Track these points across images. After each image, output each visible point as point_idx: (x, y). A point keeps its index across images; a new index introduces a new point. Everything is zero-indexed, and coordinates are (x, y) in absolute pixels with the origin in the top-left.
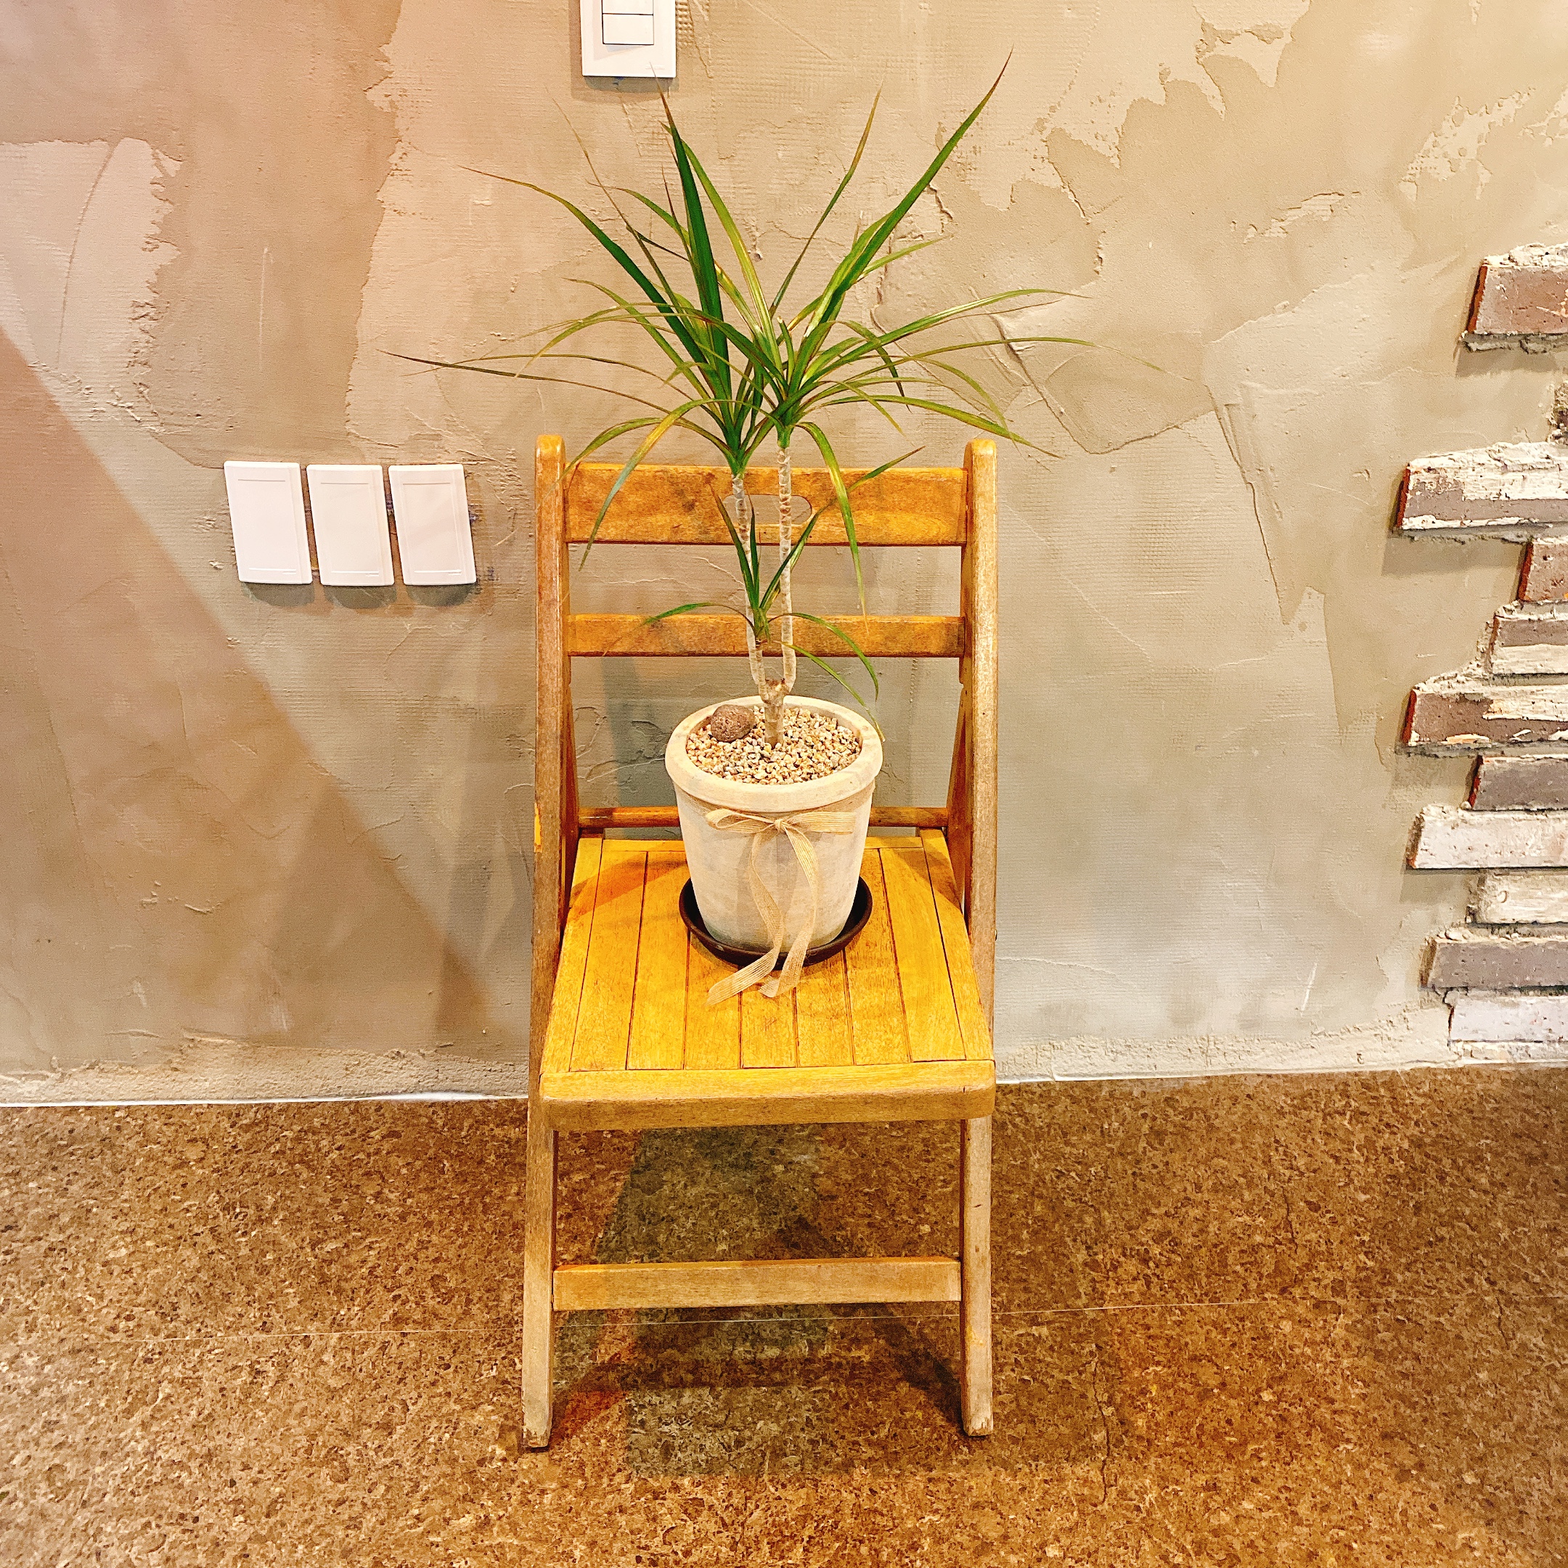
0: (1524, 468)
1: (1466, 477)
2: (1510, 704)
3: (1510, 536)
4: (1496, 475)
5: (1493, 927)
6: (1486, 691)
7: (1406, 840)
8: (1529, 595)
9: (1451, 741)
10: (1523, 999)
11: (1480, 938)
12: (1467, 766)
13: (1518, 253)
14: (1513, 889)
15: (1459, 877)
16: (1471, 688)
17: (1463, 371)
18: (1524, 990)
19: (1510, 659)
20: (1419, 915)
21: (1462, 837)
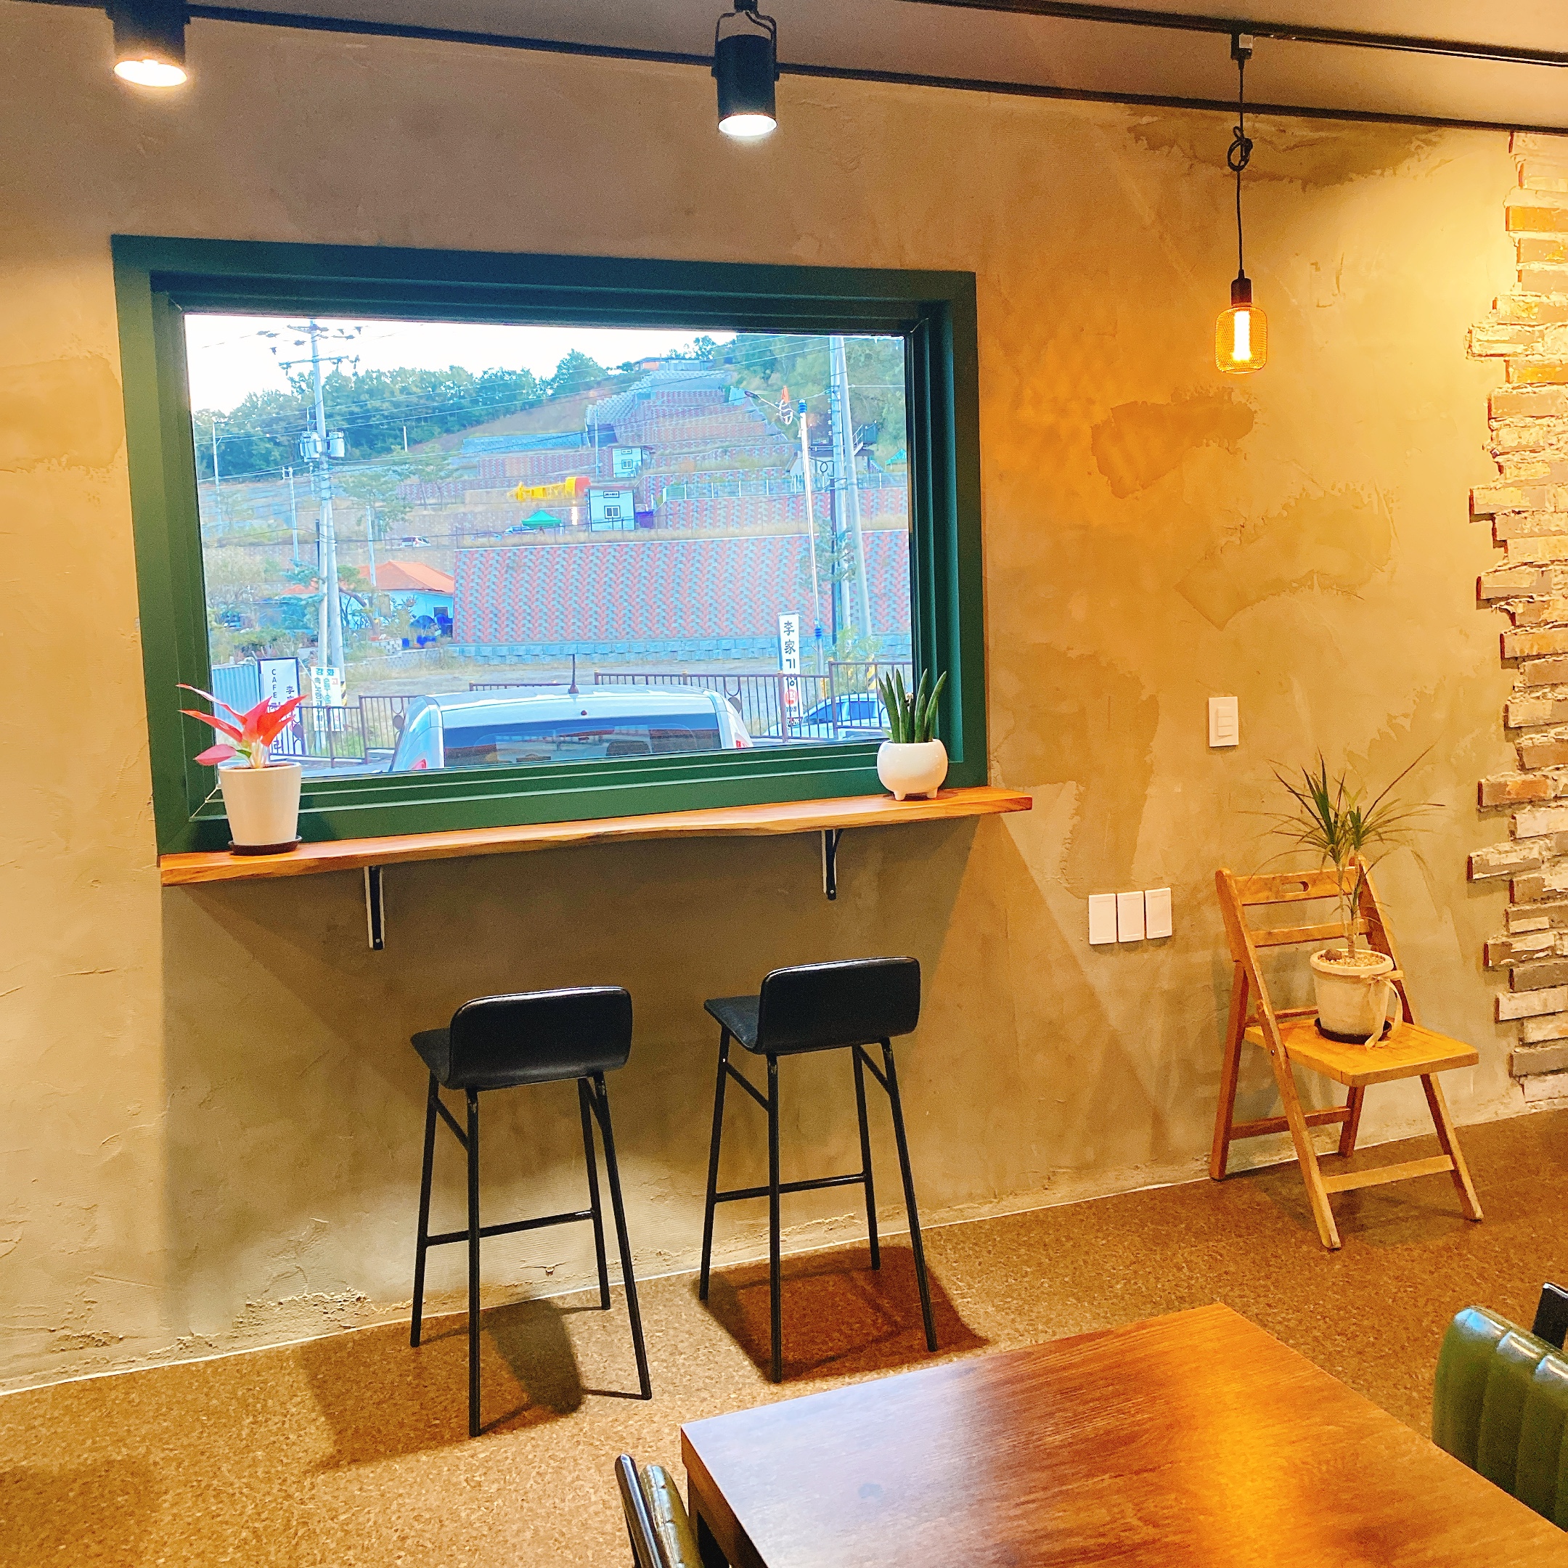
0: (1507, 852)
1: (1489, 857)
2: (1518, 945)
3: (1504, 878)
4: (1497, 856)
5: (1530, 1045)
6: (1510, 940)
7: (1493, 1009)
8: (1516, 900)
9: (1502, 963)
10: (1547, 1078)
11: (1525, 1050)
12: (1508, 974)
13: (1489, 777)
14: (1534, 1026)
15: (1514, 1023)
16: (1504, 939)
17: (1480, 820)
18: (1545, 1074)
19: (1516, 926)
20: (1503, 1043)
21: (1513, 1004)
